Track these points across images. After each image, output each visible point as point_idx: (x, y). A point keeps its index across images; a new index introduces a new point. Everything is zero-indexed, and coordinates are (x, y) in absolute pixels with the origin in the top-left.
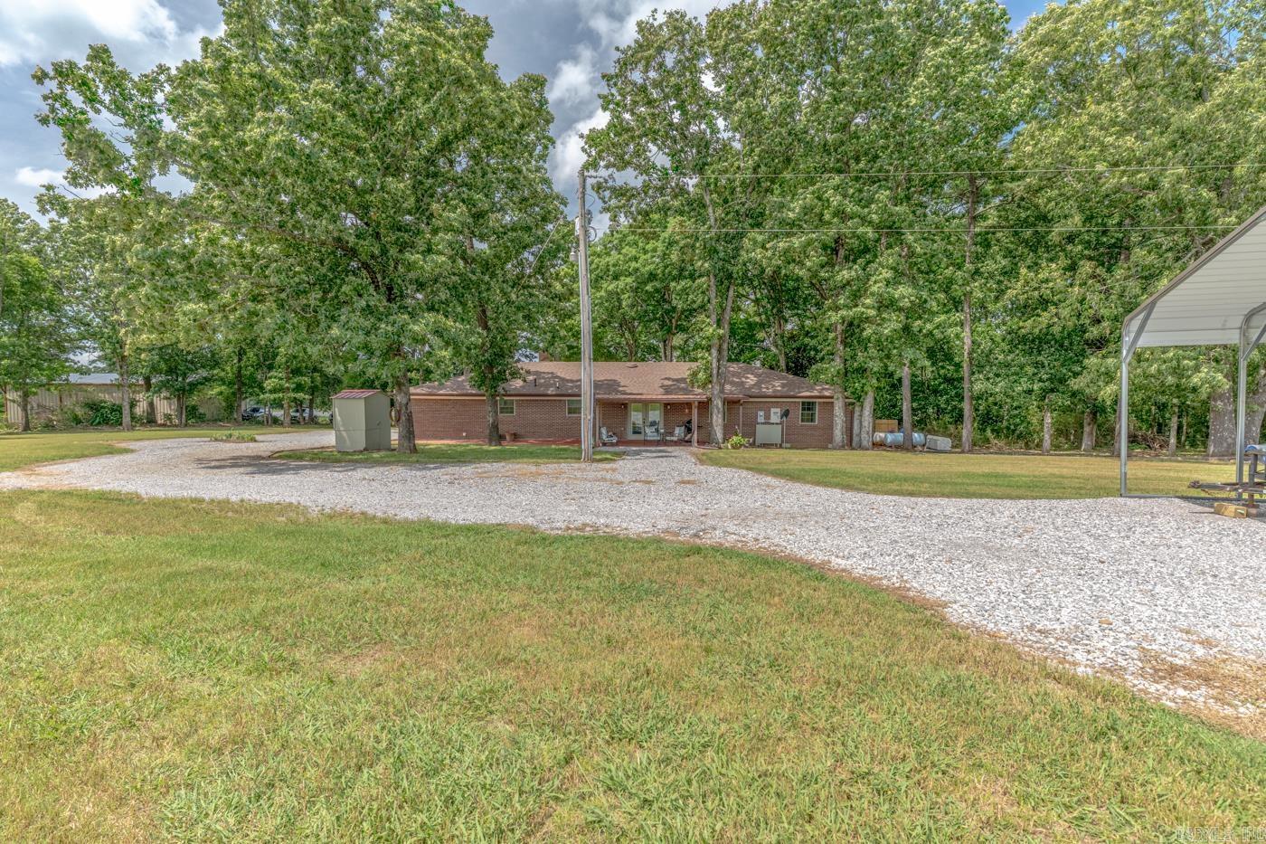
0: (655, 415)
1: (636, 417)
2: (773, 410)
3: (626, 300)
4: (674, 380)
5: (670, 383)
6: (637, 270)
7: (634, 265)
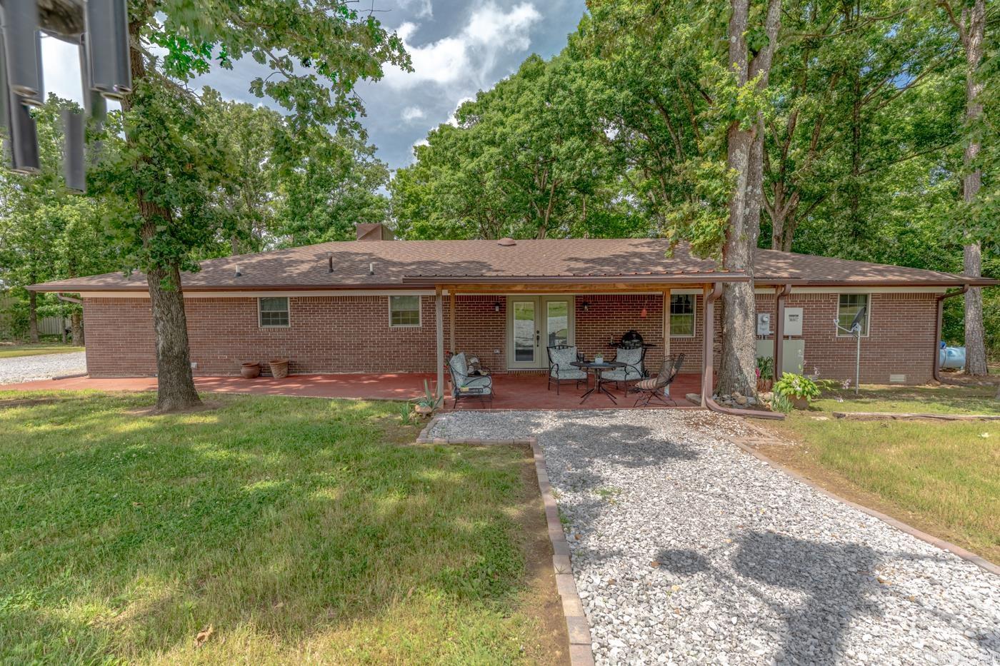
0: (560, 321)
1: (521, 329)
2: (788, 311)
3: (489, 180)
4: (587, 261)
5: (581, 265)
6: (504, 137)
7: (500, 130)
